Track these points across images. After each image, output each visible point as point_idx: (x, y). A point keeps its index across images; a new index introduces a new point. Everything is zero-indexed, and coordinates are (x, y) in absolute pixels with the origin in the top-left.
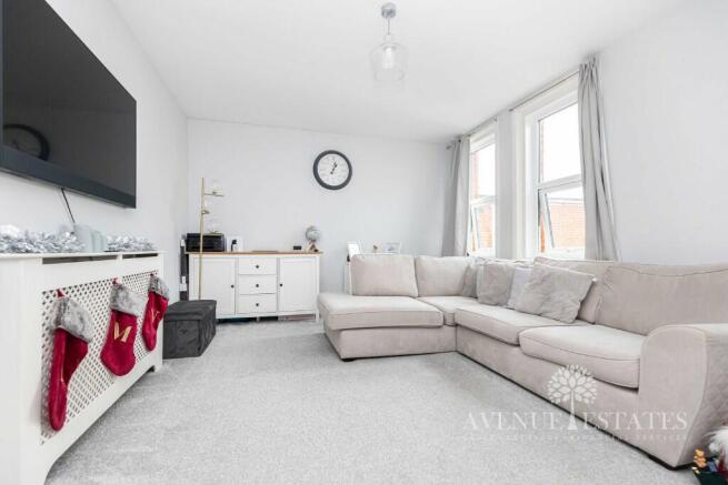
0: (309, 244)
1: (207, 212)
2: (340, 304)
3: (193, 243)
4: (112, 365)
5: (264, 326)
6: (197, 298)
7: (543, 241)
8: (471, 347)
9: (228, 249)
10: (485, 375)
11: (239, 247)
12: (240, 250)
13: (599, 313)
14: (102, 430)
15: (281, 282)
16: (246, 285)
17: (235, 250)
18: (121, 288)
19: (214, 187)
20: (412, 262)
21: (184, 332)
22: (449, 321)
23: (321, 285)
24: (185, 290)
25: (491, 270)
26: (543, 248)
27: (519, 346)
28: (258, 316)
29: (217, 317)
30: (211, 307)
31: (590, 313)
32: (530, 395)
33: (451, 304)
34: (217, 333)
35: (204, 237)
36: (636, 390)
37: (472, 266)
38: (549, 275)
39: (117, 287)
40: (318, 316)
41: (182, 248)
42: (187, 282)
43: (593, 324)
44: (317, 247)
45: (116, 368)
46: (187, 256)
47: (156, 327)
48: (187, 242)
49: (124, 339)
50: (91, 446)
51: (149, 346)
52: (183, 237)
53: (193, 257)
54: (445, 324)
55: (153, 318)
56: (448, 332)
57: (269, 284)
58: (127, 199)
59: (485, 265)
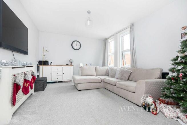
0: (70, 63)
1: (44, 55)
2: (78, 77)
3: (40, 63)
4: (24, 92)
5: (59, 84)
6: (42, 77)
7: (123, 63)
8: (107, 87)
9: (50, 64)
10: (109, 92)
11: (53, 64)
12: (53, 65)
13: (132, 79)
14: (22, 107)
15: (63, 73)
16: (54, 74)
17: (51, 65)
18: (26, 74)
19: (46, 49)
20: (95, 68)
21: (39, 85)
22: (102, 81)
23: (73, 73)
24: (38, 75)
25: (112, 69)
26: (123, 65)
27: (116, 86)
28: (57, 81)
29: (47, 82)
30: (46, 79)
31: (130, 79)
32: (118, 96)
33: (103, 77)
34: (47, 86)
35: (44, 61)
36: (135, 93)
37: (108, 69)
38: (123, 71)
39: (25, 74)
40: (72, 81)
41: (38, 64)
42: (39, 73)
43: (131, 81)
44: (73, 64)
45: (25, 93)
46: (39, 66)
47: (33, 84)
48: (39, 63)
49: (27, 86)
50: (20, 110)
51: (32, 88)
52: (38, 62)
53: (41, 67)
54: (101, 82)
55: (32, 82)
56: (102, 83)
57: (60, 73)
58: (26, 53)
59: (111, 69)
